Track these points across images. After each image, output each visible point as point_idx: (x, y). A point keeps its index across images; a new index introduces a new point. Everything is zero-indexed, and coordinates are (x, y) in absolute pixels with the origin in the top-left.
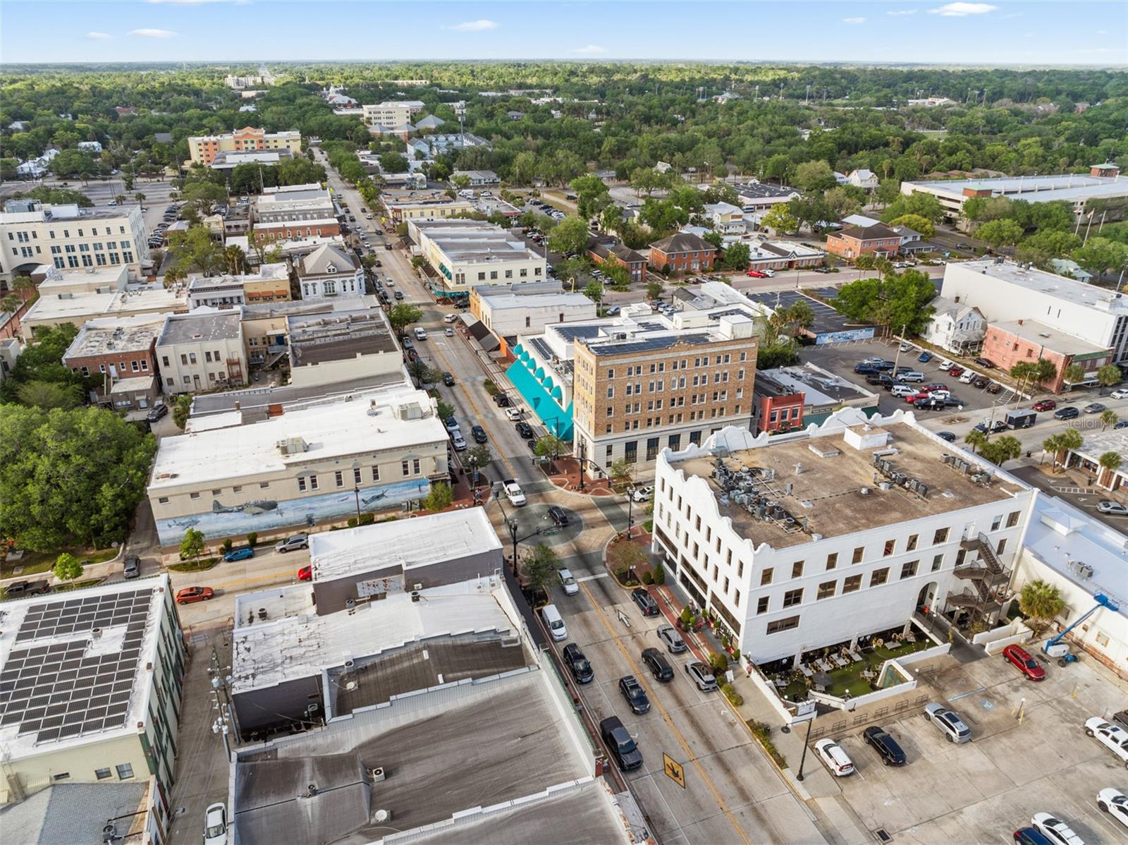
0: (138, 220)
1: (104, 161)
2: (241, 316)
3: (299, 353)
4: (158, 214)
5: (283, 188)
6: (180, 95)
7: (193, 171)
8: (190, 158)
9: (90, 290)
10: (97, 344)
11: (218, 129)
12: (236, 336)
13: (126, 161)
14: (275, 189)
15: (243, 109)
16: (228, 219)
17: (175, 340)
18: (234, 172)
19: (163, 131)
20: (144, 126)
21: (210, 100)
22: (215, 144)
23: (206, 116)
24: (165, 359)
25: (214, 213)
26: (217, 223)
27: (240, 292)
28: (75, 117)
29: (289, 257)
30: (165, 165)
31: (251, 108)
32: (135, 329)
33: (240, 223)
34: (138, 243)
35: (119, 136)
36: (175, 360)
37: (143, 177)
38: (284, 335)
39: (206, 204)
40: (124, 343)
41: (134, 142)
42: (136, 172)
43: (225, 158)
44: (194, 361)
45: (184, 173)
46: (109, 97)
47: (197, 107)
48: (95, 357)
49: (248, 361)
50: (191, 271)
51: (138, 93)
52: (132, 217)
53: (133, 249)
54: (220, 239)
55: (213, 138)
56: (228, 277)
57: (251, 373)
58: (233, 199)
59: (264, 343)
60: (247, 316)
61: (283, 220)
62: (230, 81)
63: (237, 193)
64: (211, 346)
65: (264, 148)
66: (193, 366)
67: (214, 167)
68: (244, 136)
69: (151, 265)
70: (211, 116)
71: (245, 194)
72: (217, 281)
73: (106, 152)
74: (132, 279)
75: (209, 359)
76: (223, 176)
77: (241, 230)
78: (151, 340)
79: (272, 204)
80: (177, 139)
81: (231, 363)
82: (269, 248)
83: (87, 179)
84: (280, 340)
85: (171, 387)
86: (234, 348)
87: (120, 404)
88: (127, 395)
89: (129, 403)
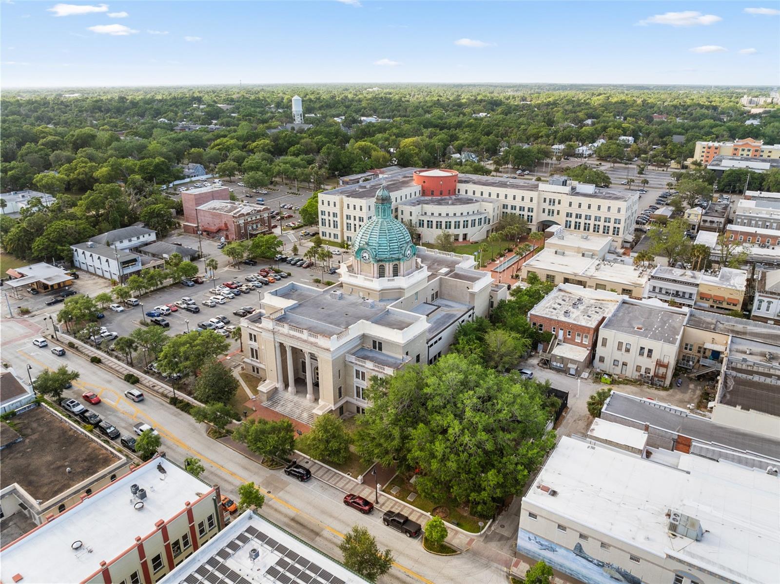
0: (634, 203)
1: (631, 151)
2: (687, 318)
4: (652, 197)
5: (765, 194)
6: (702, 108)
7: (693, 167)
8: (692, 157)
9: (578, 252)
10: (559, 307)
11: (723, 136)
12: (673, 342)
13: (646, 152)
14: (757, 193)
15: (748, 122)
16: (706, 214)
17: (619, 328)
18: (724, 174)
19: (680, 134)
20: (668, 129)
21: (723, 113)
22: (716, 148)
23: (716, 126)
24: (605, 341)
25: (697, 205)
26: (696, 215)
27: (693, 290)
28: (625, 119)
29: (751, 263)
30: (672, 159)
31: (756, 122)
32: (593, 302)
33: (716, 219)
34: (628, 221)
35: (648, 135)
36: (612, 344)
37: (654, 165)
38: (722, 353)
39: (693, 197)
40: (579, 313)
41: (657, 140)
42: (650, 161)
43: (721, 161)
44: (628, 350)
45: (684, 167)
46: (652, 107)
47: (711, 118)
48: (551, 320)
49: (677, 362)
50: (660, 255)
51: (673, 106)
52: (630, 202)
53: (621, 226)
54: (693, 229)
55: (716, 144)
56: (689, 273)
57: (675, 375)
58: (716, 195)
59: (699, 352)
60: (694, 322)
61: (757, 226)
62: (745, 100)
63: (721, 191)
64: (648, 343)
65: (757, 156)
66: (626, 354)
67: (709, 167)
68: (743, 145)
69: (631, 241)
70: (721, 126)
71: (727, 192)
72: (677, 273)
73: (635, 145)
74: (613, 249)
75: (641, 354)
76: (714, 176)
77: (715, 225)
78: (600, 318)
79: (750, 209)
80: (688, 140)
81: (659, 364)
82: (737, 250)
83: (615, 162)
84: (716, 355)
85: (601, 364)
86: (668, 353)
87: (555, 364)
88: (562, 359)
89: (562, 366)
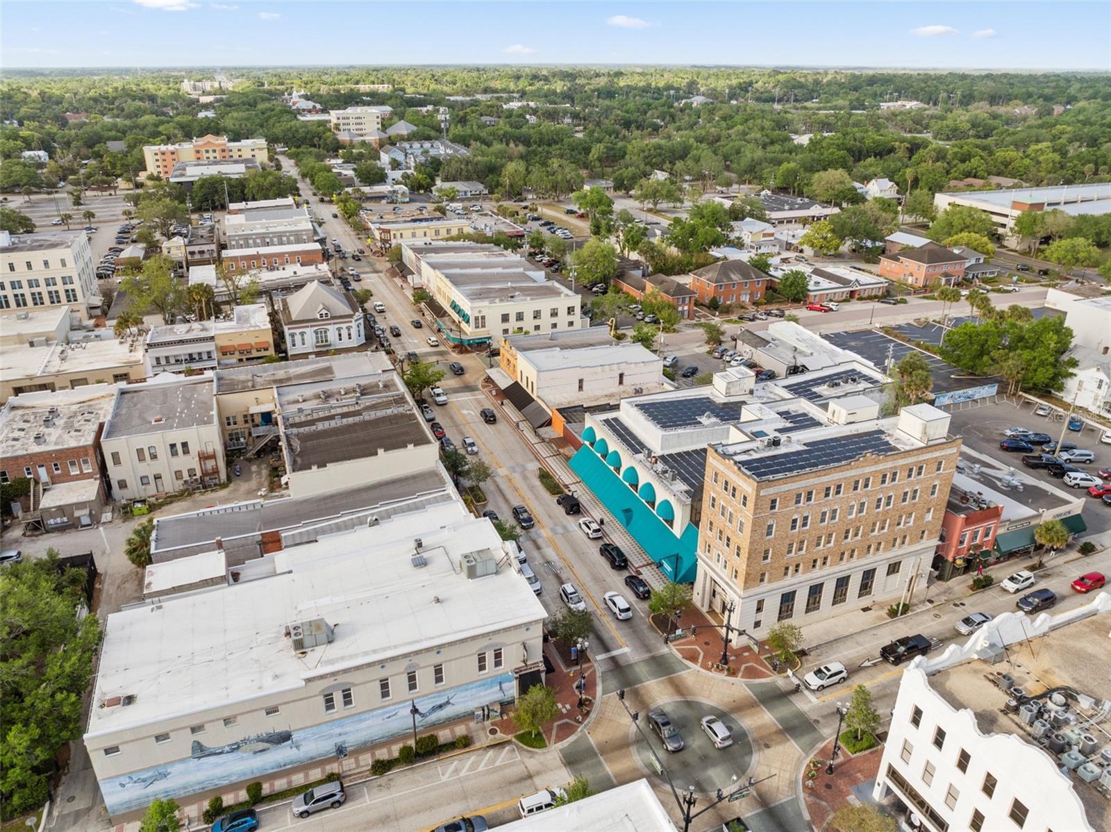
0: (83, 249)
1: (51, 172)
2: (215, 384)
3: (296, 444)
4: (107, 236)
5: (252, 204)
6: (134, 100)
7: (150, 183)
8: (145, 169)
9: (21, 342)
10: (22, 434)
11: (176, 136)
12: (210, 422)
13: (74, 172)
14: (242, 205)
15: (201, 115)
16: (190, 243)
17: (130, 430)
18: (195, 187)
19: (115, 139)
20: (96, 133)
21: (165, 105)
22: (173, 153)
23: (162, 123)
24: (116, 456)
25: (174, 235)
26: (178, 248)
27: (210, 346)
28: (21, 124)
29: (266, 293)
30: (118, 176)
31: (210, 114)
32: (74, 408)
33: (205, 248)
34: (84, 277)
35: (68, 144)
36: (128, 456)
37: (94, 190)
38: (273, 412)
39: (165, 225)
40: (59, 431)
41: (84, 151)
42: (85, 184)
43: (184, 169)
44: (154, 457)
45: (139, 185)
46: (59, 102)
47: (152, 113)
48: (16, 458)
49: (226, 446)
50: (149, 313)
51: (90, 99)
52: (76, 247)
53: (77, 286)
54: (181, 267)
55: (170, 147)
56: (196, 325)
57: (229, 463)
58: (195, 217)
59: (246, 422)
60: (226, 387)
61: (256, 245)
62: (186, 86)
63: (198, 209)
64: (177, 436)
65: (226, 158)
66: (154, 462)
67: (172, 180)
68: (205, 144)
69: (100, 304)
70: (168, 122)
71: (207, 210)
72: (180, 330)
73: (52, 163)
74: (76, 323)
75: (174, 453)
76: (182, 191)
77: (206, 256)
78: (95, 427)
79: (241, 225)
80: (131, 147)
81: (204, 457)
82: (244, 281)
83: (29, 193)
84: (267, 418)
85: (124, 492)
86: (208, 438)
87: (52, 521)
88: (61, 510)
89: (65, 519)
